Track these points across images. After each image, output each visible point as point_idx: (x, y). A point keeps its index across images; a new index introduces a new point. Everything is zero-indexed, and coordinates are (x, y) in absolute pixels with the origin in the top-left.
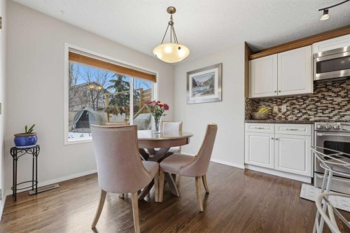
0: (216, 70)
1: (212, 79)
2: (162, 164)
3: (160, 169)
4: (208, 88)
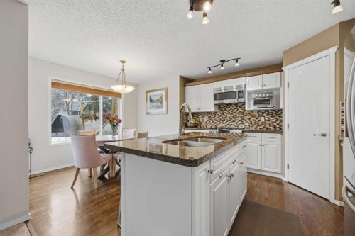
0: (163, 92)
1: (161, 98)
2: (115, 155)
3: (113, 158)
4: (159, 104)
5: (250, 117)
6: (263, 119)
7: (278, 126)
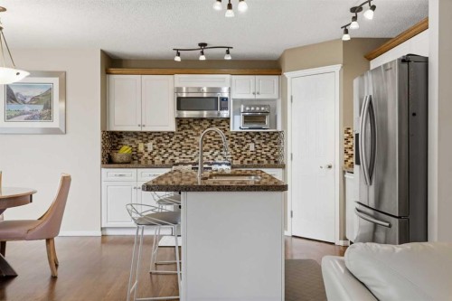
0: (55, 81)
1: (48, 94)
5: (234, 143)
6: (252, 147)
7: (272, 158)
